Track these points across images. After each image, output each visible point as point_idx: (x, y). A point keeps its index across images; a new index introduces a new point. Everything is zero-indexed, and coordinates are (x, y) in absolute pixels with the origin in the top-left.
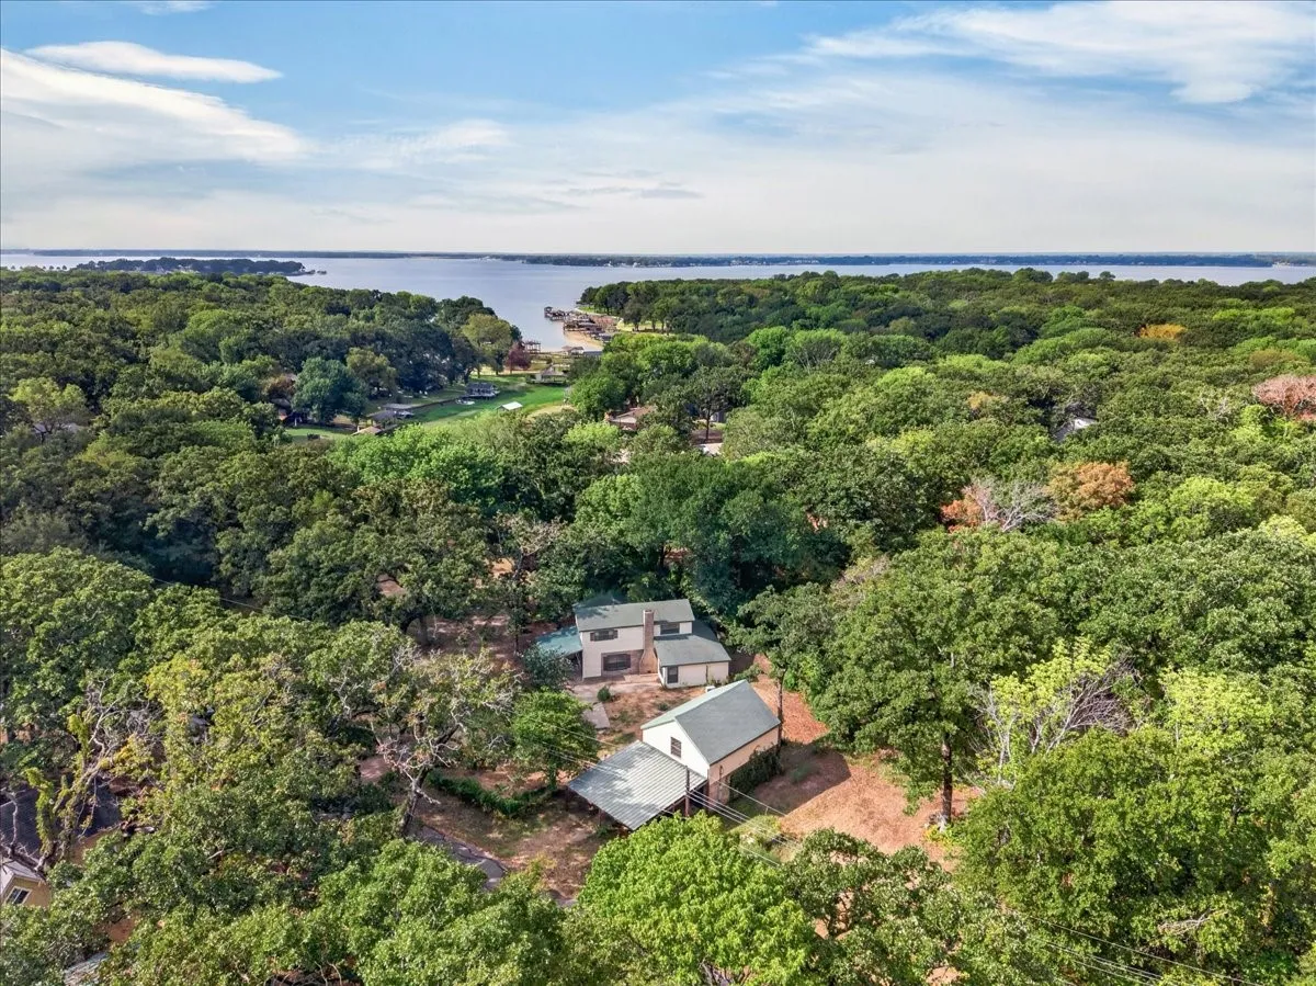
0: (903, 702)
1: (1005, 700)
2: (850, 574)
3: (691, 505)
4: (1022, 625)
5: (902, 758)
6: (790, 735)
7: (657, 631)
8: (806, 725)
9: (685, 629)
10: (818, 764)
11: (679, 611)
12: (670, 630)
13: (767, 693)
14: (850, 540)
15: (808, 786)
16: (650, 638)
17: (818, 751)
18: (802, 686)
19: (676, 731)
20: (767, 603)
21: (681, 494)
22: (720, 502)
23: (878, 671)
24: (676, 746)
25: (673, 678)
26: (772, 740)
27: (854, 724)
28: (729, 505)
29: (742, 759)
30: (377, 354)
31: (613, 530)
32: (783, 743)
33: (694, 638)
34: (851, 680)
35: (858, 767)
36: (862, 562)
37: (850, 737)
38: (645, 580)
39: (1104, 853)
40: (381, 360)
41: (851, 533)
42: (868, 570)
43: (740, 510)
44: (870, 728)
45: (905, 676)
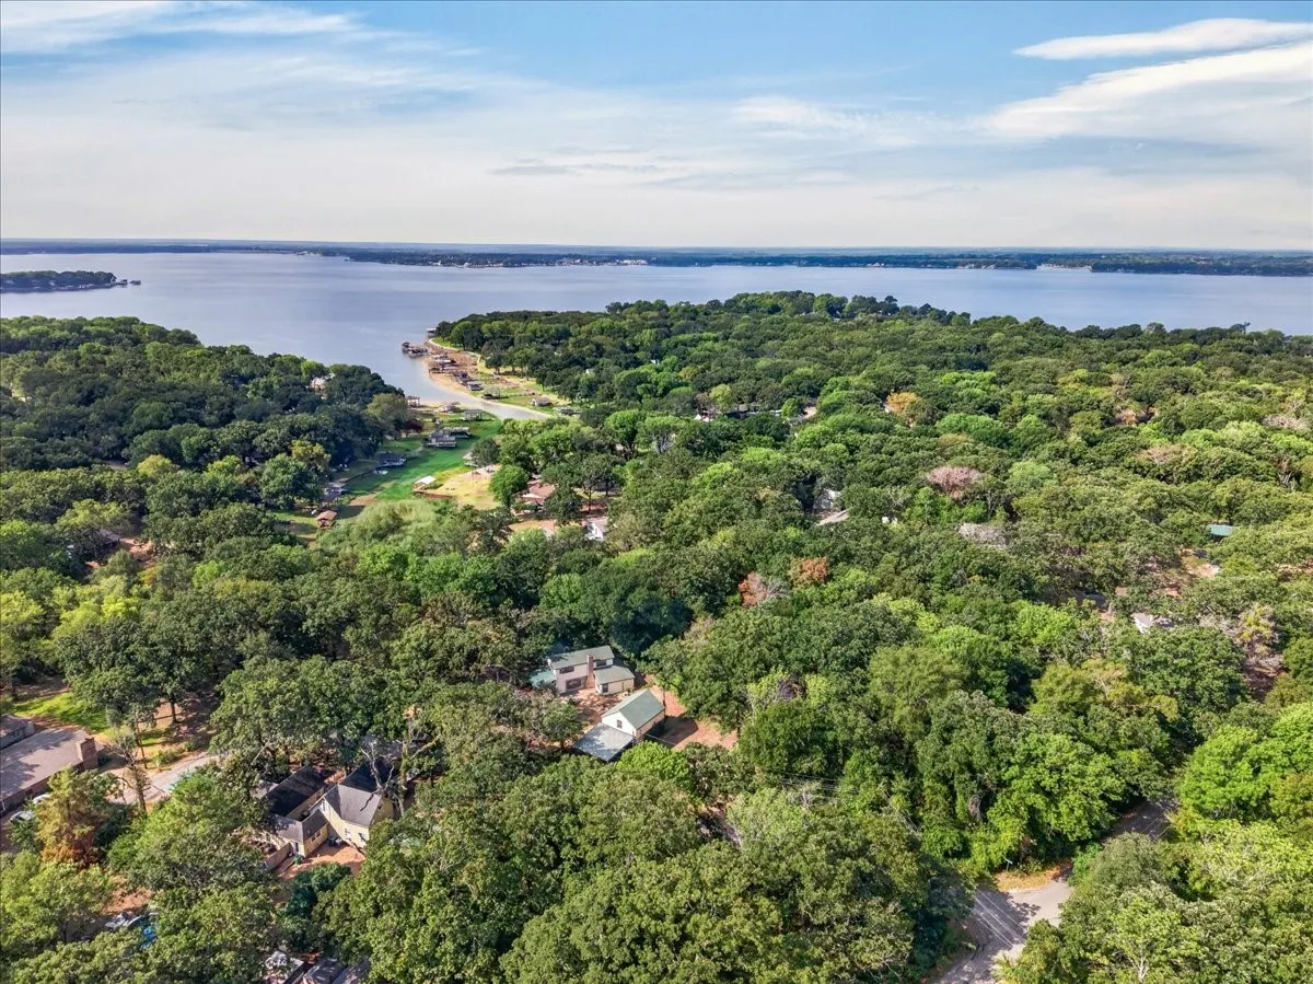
0: (717, 694)
1: (753, 691)
2: (694, 628)
3: (613, 598)
4: (762, 659)
5: (719, 718)
6: (669, 714)
7: (595, 665)
8: (676, 707)
9: (610, 662)
10: (683, 725)
11: (604, 653)
12: (602, 665)
13: (657, 692)
14: (693, 607)
15: (679, 736)
16: (592, 669)
17: (683, 719)
18: (672, 687)
19: (620, 716)
20: (655, 650)
21: (606, 591)
22: (626, 595)
23: (707, 683)
24: (620, 724)
25: (605, 690)
26: (660, 718)
27: (700, 705)
28: (631, 596)
29: (650, 726)
30: (314, 443)
31: (566, 611)
32: (666, 717)
33: (615, 667)
34: (696, 686)
35: (701, 725)
36: (700, 620)
37: (696, 712)
38: (584, 636)
39: (782, 742)
40: (318, 449)
41: (693, 603)
42: (703, 625)
43: (637, 599)
44: (705, 706)
45: (718, 684)
